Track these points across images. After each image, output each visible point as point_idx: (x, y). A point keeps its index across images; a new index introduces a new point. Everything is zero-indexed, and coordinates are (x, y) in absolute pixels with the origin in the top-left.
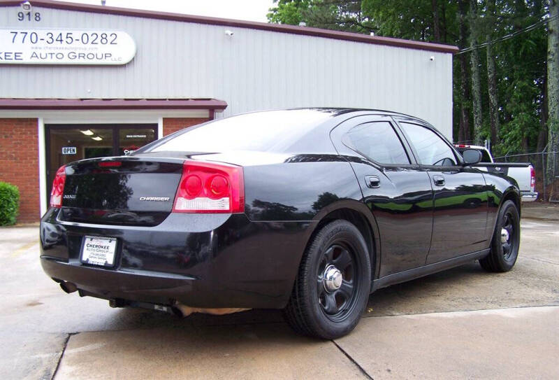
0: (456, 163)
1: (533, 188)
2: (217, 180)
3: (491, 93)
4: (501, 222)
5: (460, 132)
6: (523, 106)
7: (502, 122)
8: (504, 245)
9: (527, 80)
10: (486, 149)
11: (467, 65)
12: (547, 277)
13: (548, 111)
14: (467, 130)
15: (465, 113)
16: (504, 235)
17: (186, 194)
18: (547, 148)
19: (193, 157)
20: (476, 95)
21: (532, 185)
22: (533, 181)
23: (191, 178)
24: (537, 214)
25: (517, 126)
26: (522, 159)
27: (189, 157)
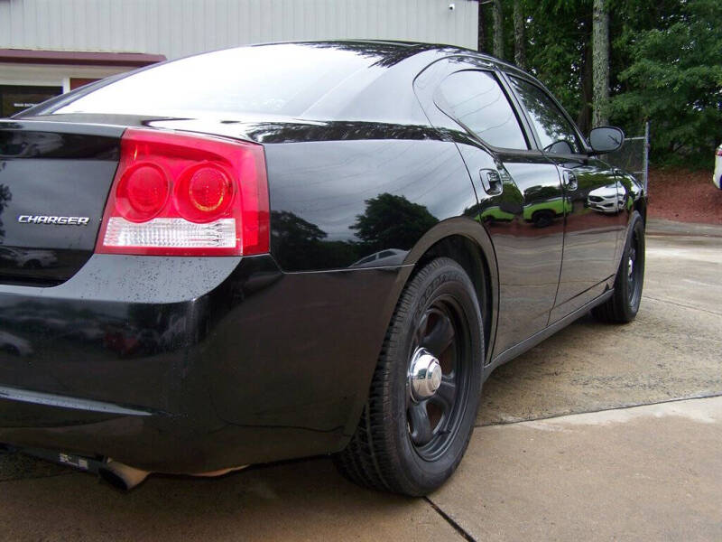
2: (202, 176)
4: (628, 246)
12: (696, 332)
17: (129, 208)
19: (152, 124)
23: (139, 170)
27: (145, 123)
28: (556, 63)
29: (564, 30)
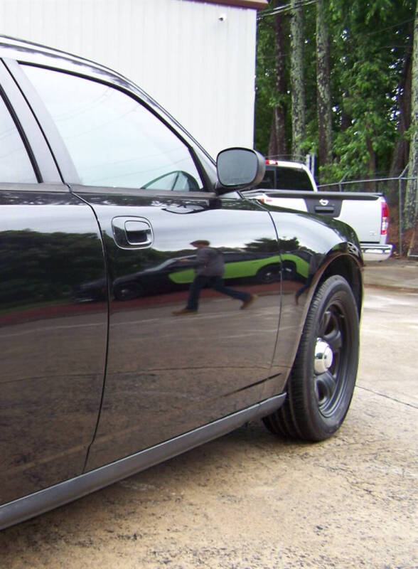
0: (201, 186)
1: (384, 237)
3: (321, 81)
4: (314, 327)
5: (270, 145)
6: (370, 104)
7: (336, 129)
8: (320, 378)
9: (379, 60)
10: (306, 168)
11: (284, 39)
13: (411, 110)
14: (282, 141)
15: (279, 115)
16: (320, 356)
18: (407, 171)
20: (298, 85)
21: (382, 232)
22: (385, 225)
24: (389, 280)
25: (361, 135)
26: (366, 187)
28: (366, 84)
29: (378, 44)
